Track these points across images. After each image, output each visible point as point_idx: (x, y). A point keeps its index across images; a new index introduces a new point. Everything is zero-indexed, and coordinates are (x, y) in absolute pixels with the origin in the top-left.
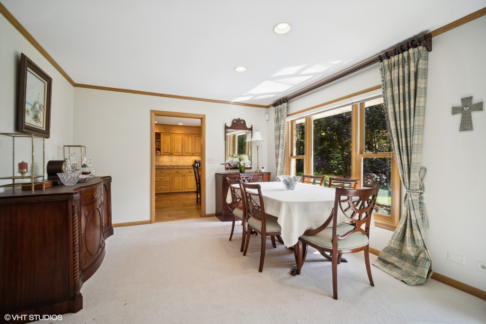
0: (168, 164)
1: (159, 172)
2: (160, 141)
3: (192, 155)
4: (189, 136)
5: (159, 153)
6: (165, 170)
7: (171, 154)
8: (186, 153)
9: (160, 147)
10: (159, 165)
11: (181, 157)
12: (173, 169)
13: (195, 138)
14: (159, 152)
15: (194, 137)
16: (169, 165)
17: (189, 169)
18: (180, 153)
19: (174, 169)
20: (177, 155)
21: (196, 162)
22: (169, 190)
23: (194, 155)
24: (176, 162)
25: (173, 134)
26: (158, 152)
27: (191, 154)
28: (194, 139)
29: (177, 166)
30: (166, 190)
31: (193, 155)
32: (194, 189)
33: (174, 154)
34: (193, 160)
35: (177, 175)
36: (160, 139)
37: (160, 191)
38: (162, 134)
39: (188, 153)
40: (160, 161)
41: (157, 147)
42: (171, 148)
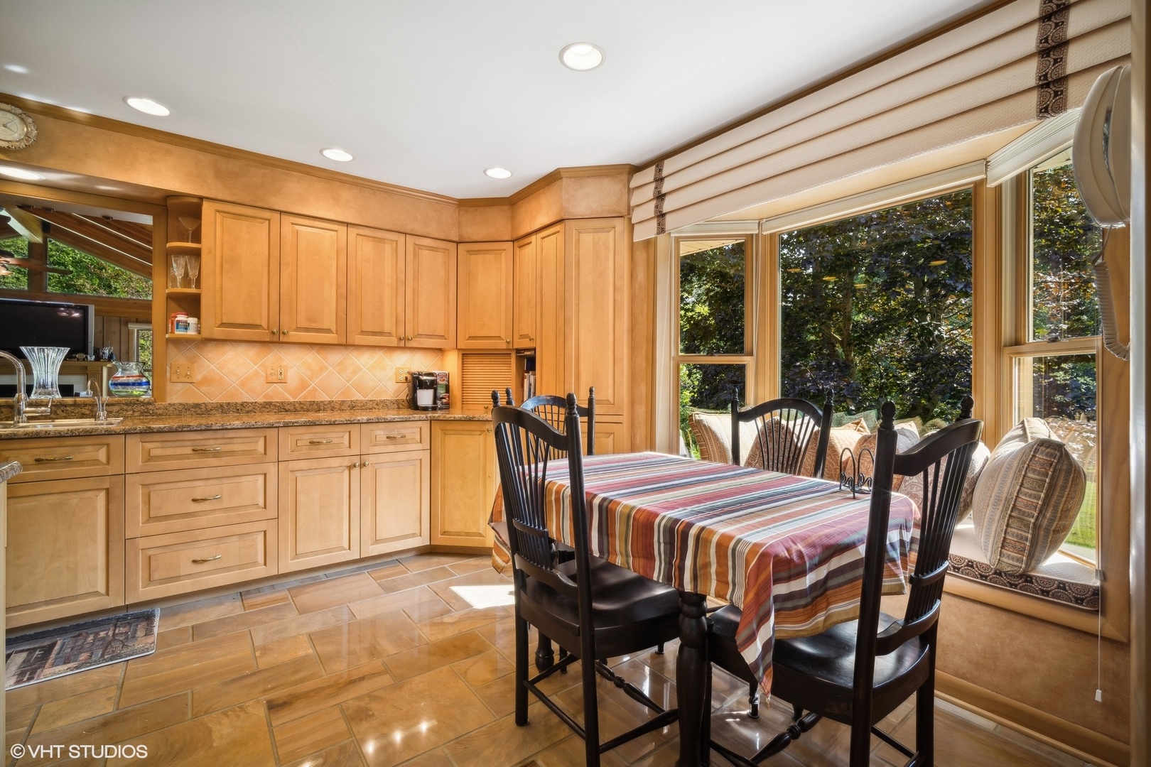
0: (256, 392)
1: (188, 451)
2: (196, 254)
3: (398, 348)
4: (382, 240)
5: (186, 327)
6: (232, 434)
7: (274, 339)
8: (363, 333)
9: (193, 290)
10: (191, 401)
11: (335, 357)
12: (286, 425)
13: (416, 255)
14: (192, 321)
15: (410, 247)
16: (261, 400)
17: (386, 422)
18: (328, 331)
19: (291, 430)
20: (312, 345)
21: (417, 383)
22: (255, 563)
23: (409, 344)
24: (303, 385)
25: (287, 220)
26: (181, 318)
27: (393, 341)
28: (410, 256)
29: (312, 403)
30: (241, 567)
31: (404, 345)
32: (414, 535)
33: (295, 336)
34: (397, 374)
35: (314, 464)
36: (197, 237)
37: (189, 576)
38: (207, 208)
39: (374, 333)
40: (198, 377)
41: (180, 289)
42: (274, 297)
